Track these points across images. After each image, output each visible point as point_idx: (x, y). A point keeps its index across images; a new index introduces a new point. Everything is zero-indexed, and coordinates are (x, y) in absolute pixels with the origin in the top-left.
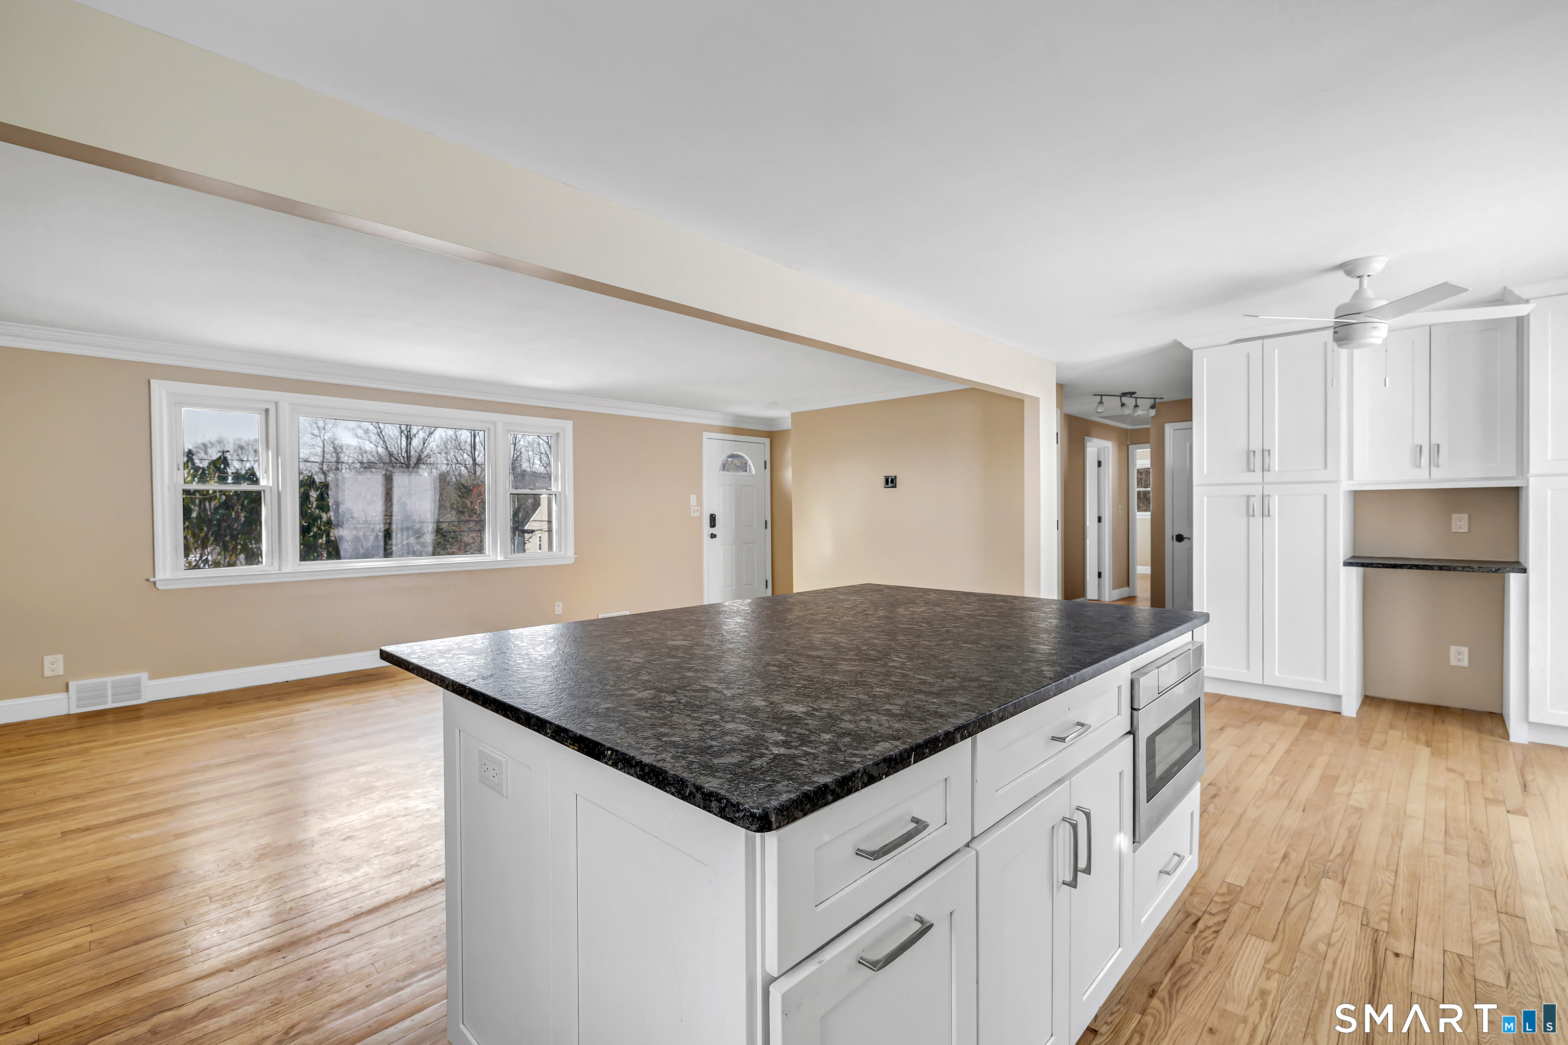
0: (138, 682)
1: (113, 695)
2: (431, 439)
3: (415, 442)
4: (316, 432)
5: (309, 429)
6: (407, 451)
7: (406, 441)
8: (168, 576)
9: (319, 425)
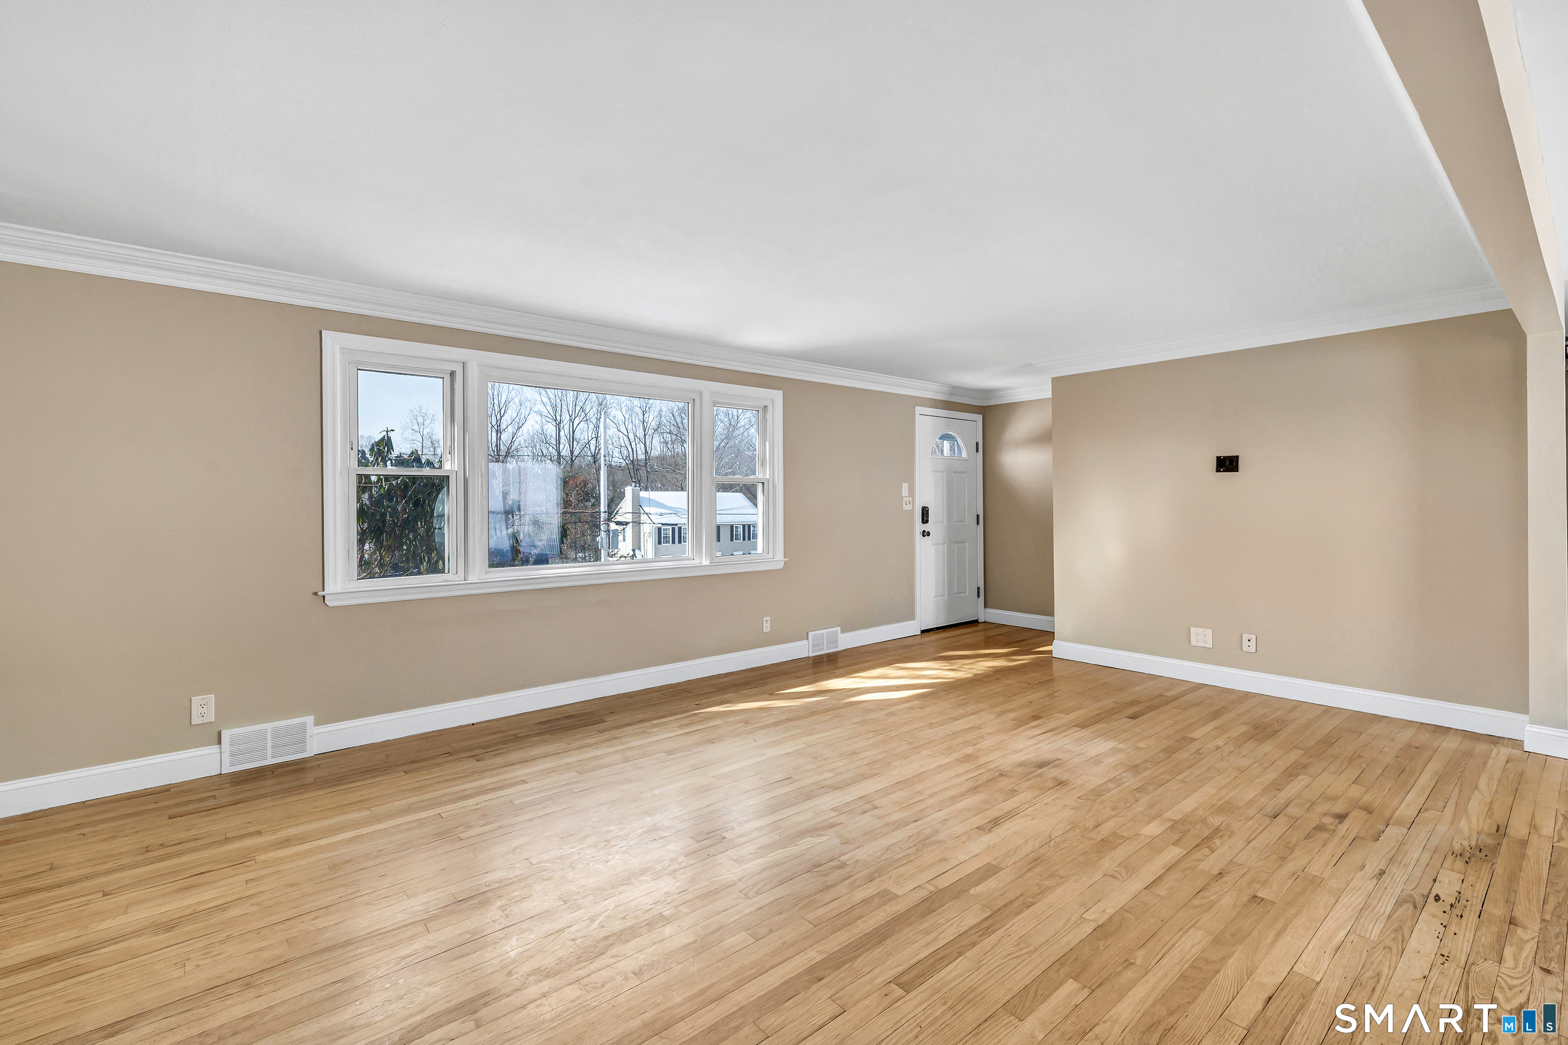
0: (303, 727)
1: (273, 747)
2: (520, 434)
3: (505, 437)
4: (416, 428)
5: (410, 424)
6: (497, 445)
7: (496, 435)
8: (339, 589)
9: (419, 421)
